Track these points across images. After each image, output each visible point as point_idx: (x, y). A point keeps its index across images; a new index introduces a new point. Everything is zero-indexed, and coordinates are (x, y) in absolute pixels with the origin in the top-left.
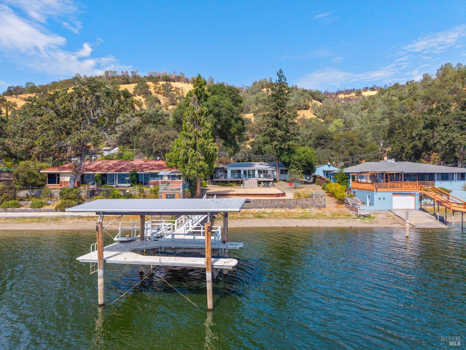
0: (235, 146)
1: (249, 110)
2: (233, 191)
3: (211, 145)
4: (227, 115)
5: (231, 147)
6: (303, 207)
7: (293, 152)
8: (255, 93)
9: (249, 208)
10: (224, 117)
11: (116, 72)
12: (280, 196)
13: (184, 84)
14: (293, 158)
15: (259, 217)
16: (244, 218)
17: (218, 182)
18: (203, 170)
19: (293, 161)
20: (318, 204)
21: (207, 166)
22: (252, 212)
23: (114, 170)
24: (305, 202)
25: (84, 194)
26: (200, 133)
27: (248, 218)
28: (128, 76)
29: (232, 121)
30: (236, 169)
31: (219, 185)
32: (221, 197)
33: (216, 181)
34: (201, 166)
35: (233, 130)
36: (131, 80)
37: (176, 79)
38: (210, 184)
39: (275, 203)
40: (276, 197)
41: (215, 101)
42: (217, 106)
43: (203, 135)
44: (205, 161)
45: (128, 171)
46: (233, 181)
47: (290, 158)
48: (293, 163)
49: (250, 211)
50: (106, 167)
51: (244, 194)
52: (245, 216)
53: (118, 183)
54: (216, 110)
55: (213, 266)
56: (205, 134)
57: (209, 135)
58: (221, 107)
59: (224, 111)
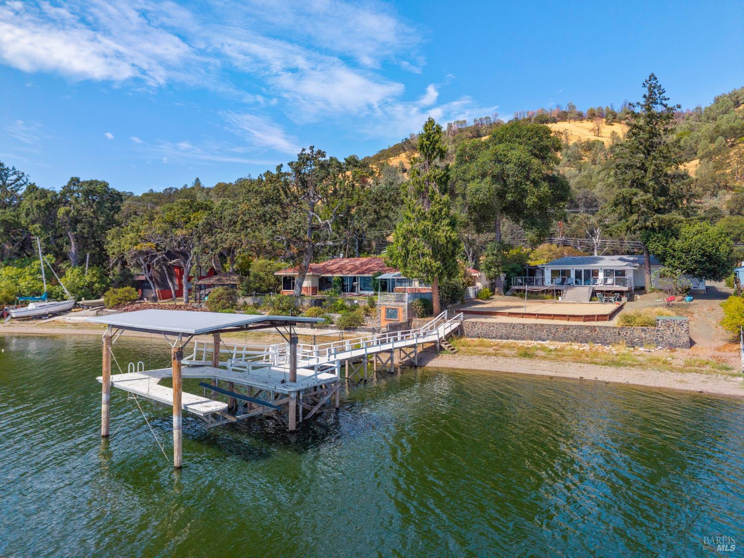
0: (538, 229)
1: (696, 153)
3: (443, 231)
4: (517, 175)
6: (632, 344)
7: (676, 235)
8: (715, 119)
9: (518, 339)
11: (465, 121)
12: (593, 320)
13: (573, 123)
14: (671, 247)
15: (526, 354)
16: (496, 355)
19: (671, 251)
20: (672, 340)
23: (357, 272)
24: (638, 332)
25: (307, 303)
26: (427, 212)
28: (481, 124)
29: (526, 185)
30: (560, 269)
32: (485, 316)
34: (427, 265)
36: (484, 131)
37: (558, 117)
39: (572, 332)
40: (584, 321)
43: (431, 214)
44: (432, 257)
46: (551, 290)
47: (665, 246)
48: (674, 257)
50: (349, 267)
53: (361, 290)
55: (187, 408)
56: (436, 213)
57: (443, 213)
58: (507, 163)
59: (510, 168)
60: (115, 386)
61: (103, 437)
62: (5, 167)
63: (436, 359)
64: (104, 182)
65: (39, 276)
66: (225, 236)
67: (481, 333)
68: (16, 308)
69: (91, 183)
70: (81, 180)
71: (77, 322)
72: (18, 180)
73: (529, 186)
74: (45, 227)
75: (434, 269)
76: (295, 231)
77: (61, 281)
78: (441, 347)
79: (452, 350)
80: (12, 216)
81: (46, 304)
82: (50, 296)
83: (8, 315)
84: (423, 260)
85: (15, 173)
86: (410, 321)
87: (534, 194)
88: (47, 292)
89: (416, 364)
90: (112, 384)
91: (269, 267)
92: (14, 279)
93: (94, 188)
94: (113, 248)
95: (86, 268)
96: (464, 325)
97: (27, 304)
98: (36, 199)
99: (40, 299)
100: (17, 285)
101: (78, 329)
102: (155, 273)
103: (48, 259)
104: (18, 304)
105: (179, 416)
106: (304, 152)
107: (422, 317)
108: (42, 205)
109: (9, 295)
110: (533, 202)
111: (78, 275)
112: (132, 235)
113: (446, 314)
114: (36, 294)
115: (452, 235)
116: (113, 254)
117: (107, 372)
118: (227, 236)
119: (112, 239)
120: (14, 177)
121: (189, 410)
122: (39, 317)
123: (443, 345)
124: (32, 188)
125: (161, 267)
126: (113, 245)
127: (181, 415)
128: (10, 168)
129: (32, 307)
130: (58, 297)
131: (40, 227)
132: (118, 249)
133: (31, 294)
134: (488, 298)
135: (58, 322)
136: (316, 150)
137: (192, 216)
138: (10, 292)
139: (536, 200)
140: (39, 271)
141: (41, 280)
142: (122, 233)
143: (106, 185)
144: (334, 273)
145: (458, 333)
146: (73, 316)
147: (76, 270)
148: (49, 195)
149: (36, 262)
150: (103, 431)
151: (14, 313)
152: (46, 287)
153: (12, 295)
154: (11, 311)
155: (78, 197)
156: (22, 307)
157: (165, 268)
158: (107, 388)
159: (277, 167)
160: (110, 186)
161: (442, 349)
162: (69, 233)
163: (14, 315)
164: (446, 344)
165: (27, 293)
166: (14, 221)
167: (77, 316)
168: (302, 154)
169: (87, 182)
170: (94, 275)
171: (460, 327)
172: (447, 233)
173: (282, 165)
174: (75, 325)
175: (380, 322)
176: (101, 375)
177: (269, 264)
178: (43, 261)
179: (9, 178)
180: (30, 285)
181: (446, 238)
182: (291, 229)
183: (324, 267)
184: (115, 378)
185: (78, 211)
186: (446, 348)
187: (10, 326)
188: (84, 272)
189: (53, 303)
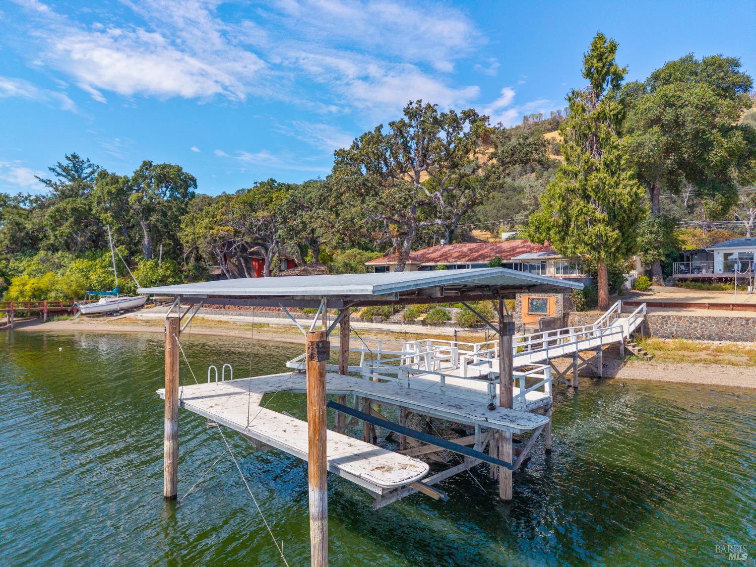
0: (723, 195)
2: (713, 298)
4: (698, 122)
5: (713, 196)
9: (740, 340)
10: (689, 127)
16: (717, 362)
17: (685, 280)
18: (606, 245)
21: (616, 234)
22: (747, 348)
23: (467, 259)
26: (598, 161)
27: (730, 363)
28: (560, 117)
29: (712, 134)
31: (688, 287)
33: (680, 280)
34: (599, 236)
35: (716, 155)
38: (661, 285)
41: (666, 95)
42: (671, 105)
43: (605, 164)
44: (608, 223)
45: (488, 259)
46: (726, 279)
49: (744, 347)
50: (455, 255)
51: (734, 305)
52: (720, 358)
54: (669, 115)
55: (339, 469)
56: (612, 163)
57: (623, 162)
58: (682, 107)
59: (688, 113)
60: (186, 407)
61: (166, 498)
62: (81, 160)
63: (625, 368)
64: (178, 166)
65: (110, 269)
66: (316, 214)
67: (677, 331)
68: (86, 303)
69: (164, 167)
70: (154, 164)
71: (149, 318)
72: (93, 173)
73: (716, 135)
74: (116, 216)
75: (611, 241)
76: (406, 200)
77: (134, 275)
78: (626, 350)
79: (645, 354)
80: (83, 204)
81: (117, 299)
82: (121, 291)
83: (78, 311)
84: (592, 230)
85: (90, 166)
86: (566, 316)
87: (722, 146)
88: (119, 287)
89: (601, 374)
90: (182, 403)
91: (359, 256)
92: (85, 273)
93: (168, 172)
94: (187, 235)
95: (160, 261)
96: (649, 320)
97: (97, 300)
98: (107, 184)
99: (112, 294)
100: (87, 278)
101: (150, 326)
102: (233, 266)
103: (121, 251)
104: (87, 299)
105: (321, 489)
106: (411, 107)
107: (582, 310)
108: (114, 191)
109: (79, 290)
110: (722, 156)
111: (151, 268)
112: (207, 220)
113: (619, 306)
114: (107, 289)
115: (639, 191)
116: (187, 242)
117: (173, 381)
118: (318, 213)
119: (186, 226)
120: (89, 170)
121: (342, 475)
122: (110, 313)
123: (630, 348)
124: (104, 175)
125: (238, 260)
126: (186, 233)
127: (326, 486)
128: (85, 161)
129: (103, 303)
130: (130, 292)
131: (111, 216)
132: (192, 237)
133: (102, 288)
134: (647, 289)
135: (130, 319)
136: (423, 105)
137: (274, 196)
138: (81, 286)
139: (726, 154)
140: (111, 265)
141: (112, 273)
142: (196, 220)
143: (179, 170)
144: (438, 261)
145: (642, 331)
146: (146, 313)
147: (148, 263)
148: (120, 181)
149: (107, 254)
150: (166, 490)
151: (83, 308)
152: (117, 282)
153: (82, 289)
154: (81, 306)
155: (151, 183)
156: (92, 302)
157: (242, 261)
158: (173, 409)
159: (376, 128)
160: (184, 171)
161: (629, 353)
162: (142, 223)
163: (83, 311)
164: (634, 346)
165: (98, 288)
166: (85, 209)
167: (149, 312)
168: (408, 108)
169: (160, 166)
170: (167, 268)
171: (644, 323)
172: (631, 189)
173: (381, 126)
174: (147, 322)
175: (521, 318)
176: (164, 387)
177: (359, 254)
178: (114, 252)
179: (84, 171)
180: (101, 279)
181: (631, 196)
182: (401, 198)
183: (423, 255)
184: (187, 391)
185: (151, 198)
186: (636, 353)
187: (78, 323)
188: (157, 265)
189: (125, 298)
